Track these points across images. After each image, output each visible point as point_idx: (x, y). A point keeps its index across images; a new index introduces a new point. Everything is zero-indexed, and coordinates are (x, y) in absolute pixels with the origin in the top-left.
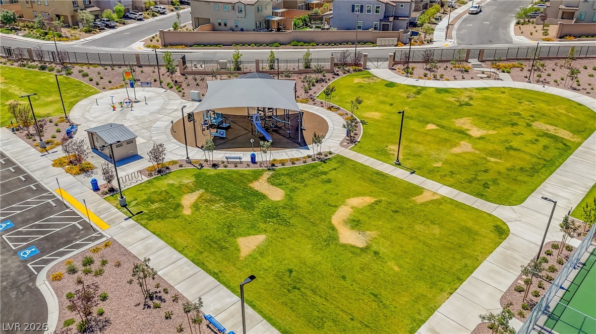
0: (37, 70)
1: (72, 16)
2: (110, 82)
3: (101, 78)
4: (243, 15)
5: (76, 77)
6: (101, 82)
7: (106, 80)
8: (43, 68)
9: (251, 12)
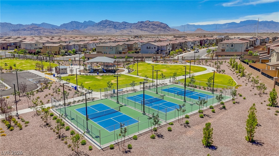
0: (45, 62)
1: (58, 52)
2: (65, 64)
3: (63, 63)
4: (112, 50)
5: (56, 63)
6: (63, 64)
7: (64, 64)
8: (46, 61)
9: (114, 49)
